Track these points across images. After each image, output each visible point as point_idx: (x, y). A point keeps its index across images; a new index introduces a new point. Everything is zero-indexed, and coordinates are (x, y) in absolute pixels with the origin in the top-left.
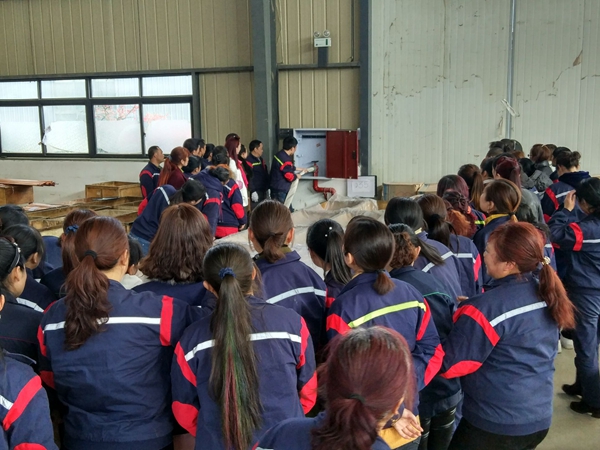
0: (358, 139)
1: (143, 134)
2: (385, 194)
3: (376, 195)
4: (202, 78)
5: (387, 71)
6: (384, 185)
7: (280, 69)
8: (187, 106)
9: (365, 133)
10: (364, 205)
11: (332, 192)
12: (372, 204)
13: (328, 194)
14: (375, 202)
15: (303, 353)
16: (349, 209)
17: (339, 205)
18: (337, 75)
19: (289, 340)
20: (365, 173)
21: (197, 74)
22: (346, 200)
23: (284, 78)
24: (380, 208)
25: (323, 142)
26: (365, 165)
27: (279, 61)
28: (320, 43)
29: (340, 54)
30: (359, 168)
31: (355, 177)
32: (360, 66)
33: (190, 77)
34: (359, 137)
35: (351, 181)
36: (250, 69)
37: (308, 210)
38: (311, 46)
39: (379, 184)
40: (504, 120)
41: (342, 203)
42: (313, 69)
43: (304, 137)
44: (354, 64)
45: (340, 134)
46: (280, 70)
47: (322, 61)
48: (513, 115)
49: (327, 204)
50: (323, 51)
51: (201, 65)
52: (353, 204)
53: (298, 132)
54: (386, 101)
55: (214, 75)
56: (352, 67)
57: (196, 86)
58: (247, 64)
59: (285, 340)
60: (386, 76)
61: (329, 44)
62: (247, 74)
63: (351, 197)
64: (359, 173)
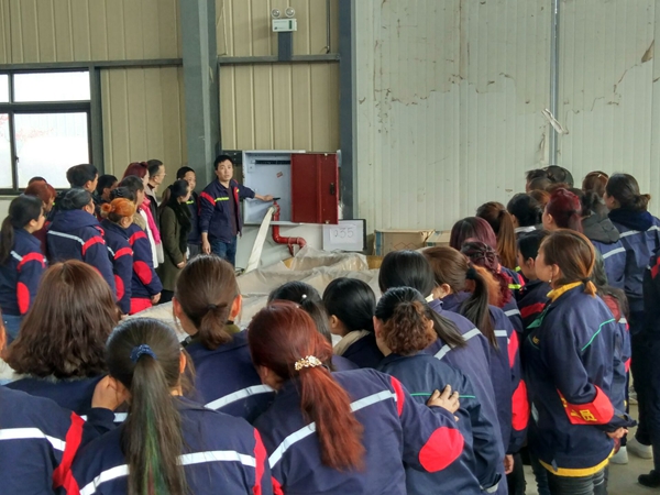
0: (338, 165)
1: (14, 159)
2: (378, 246)
3: (365, 248)
4: (105, 75)
5: (378, 68)
6: (378, 233)
7: (221, 64)
8: (83, 116)
9: (348, 157)
10: (347, 262)
11: (300, 243)
12: (359, 261)
13: (295, 247)
14: (364, 258)
15: (258, 482)
16: (325, 268)
17: (311, 262)
18: (305, 72)
19: (238, 464)
20: (349, 216)
21: (97, 69)
22: (321, 255)
23: (228, 76)
24: (371, 267)
25: (286, 169)
26: (349, 203)
27: (220, 51)
28: (281, 25)
29: (310, 43)
30: (340, 209)
31: (334, 221)
32: (339, 59)
33: (86, 75)
34: (339, 163)
35: (328, 228)
36: (177, 63)
37: (264, 271)
38: (267, 30)
39: (370, 231)
40: (547, 139)
41: (315, 259)
42: (272, 63)
43: (258, 162)
44: (331, 56)
45: (313, 158)
46: (223, 64)
47: (284, 52)
48: (559, 131)
49: (293, 262)
50: (285, 39)
51: (103, 57)
52: (331, 261)
53: (249, 155)
54: (377, 111)
55: (124, 72)
56: (328, 62)
57: (96, 86)
58: (173, 55)
59: (232, 462)
60: (378, 74)
61: (295, 28)
62: (173, 70)
63: (329, 251)
64: (340, 216)
